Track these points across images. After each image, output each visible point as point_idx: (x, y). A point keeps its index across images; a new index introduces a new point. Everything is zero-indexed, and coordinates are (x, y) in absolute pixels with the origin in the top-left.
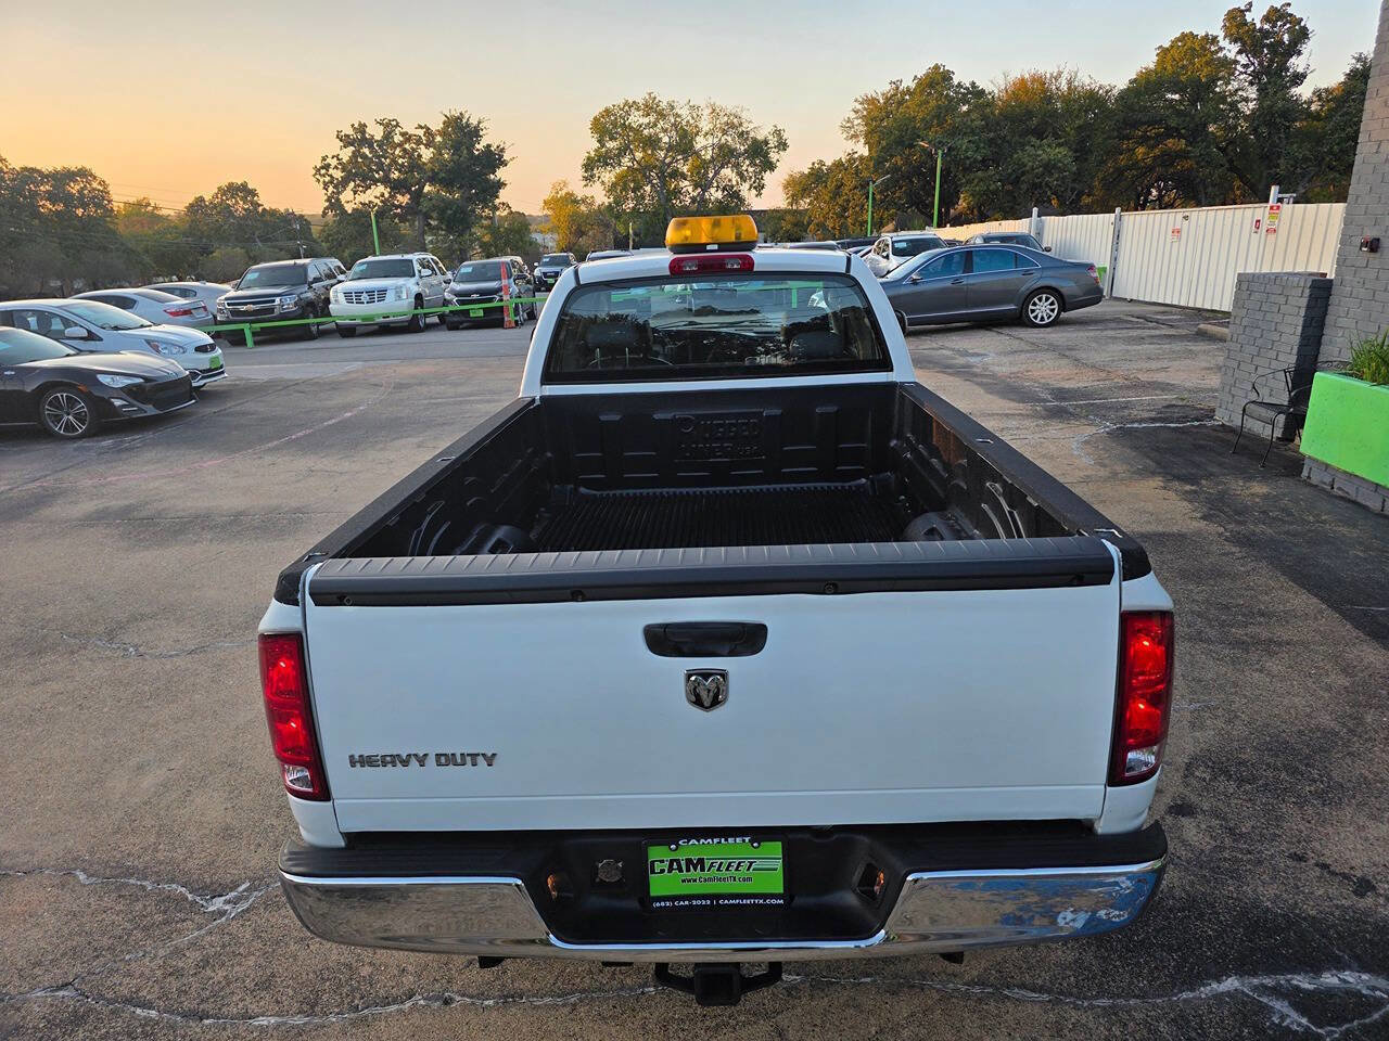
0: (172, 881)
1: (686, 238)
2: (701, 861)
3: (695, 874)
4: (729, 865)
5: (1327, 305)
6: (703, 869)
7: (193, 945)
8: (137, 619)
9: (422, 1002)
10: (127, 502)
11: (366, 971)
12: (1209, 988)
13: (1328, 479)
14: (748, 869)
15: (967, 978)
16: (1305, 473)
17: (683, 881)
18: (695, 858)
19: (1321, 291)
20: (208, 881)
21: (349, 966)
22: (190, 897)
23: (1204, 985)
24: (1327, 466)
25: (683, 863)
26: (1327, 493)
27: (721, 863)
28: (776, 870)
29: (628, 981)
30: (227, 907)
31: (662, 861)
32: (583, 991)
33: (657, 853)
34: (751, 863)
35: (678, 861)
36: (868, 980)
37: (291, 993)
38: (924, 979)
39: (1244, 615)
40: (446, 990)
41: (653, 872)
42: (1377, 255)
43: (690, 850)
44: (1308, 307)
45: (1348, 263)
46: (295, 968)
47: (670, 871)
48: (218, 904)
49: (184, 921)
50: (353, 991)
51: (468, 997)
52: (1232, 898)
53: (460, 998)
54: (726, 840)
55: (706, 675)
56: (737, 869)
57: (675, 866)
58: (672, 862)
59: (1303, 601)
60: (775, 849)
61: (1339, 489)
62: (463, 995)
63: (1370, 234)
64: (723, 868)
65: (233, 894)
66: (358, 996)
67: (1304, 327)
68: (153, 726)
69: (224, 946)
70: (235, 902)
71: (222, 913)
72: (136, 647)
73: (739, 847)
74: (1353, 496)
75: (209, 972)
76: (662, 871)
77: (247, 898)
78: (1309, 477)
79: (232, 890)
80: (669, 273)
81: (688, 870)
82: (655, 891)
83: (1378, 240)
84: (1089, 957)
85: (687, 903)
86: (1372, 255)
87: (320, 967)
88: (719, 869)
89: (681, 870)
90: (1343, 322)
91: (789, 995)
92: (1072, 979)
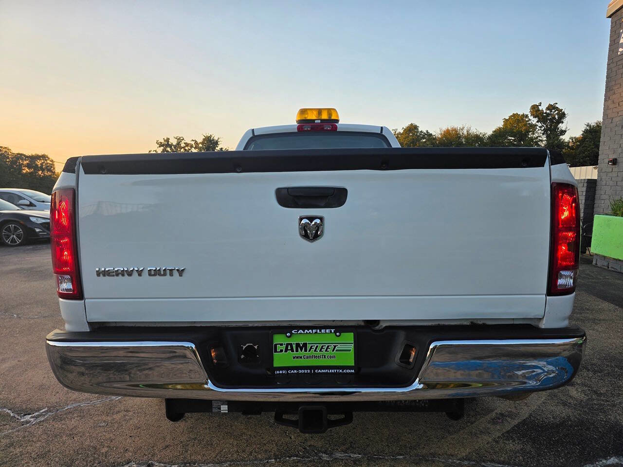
0: (5, 407)
1: (305, 118)
2: (305, 345)
3: (301, 353)
4: (322, 348)
5: (595, 190)
6: (306, 350)
7: (6, 436)
8: (22, 305)
9: (135, 466)
10: (31, 266)
11: (104, 450)
12: (601, 462)
13: (606, 264)
14: (333, 351)
15: (459, 457)
16: (594, 262)
17: (294, 358)
18: (301, 343)
19: (592, 184)
20: (24, 407)
21: (95, 448)
22: (12, 415)
23: (598, 461)
24: (605, 257)
25: (294, 346)
26: (607, 269)
27: (317, 346)
28: (350, 350)
29: (259, 456)
30: (32, 420)
31: (281, 345)
32: (233, 461)
33: (279, 339)
34: (335, 346)
35: (291, 345)
36: (401, 457)
37: (57, 459)
38: (434, 457)
39: (579, 310)
40: (151, 459)
41: (276, 351)
42: (616, 166)
43: (299, 338)
44: (587, 191)
45: (603, 171)
46: (63, 448)
47: (286, 351)
48: (28, 418)
49: (5, 425)
50: (94, 459)
51: (162, 463)
52: (604, 421)
53: (158, 464)
54: (320, 331)
55: (311, 219)
56: (326, 351)
57: (289, 348)
58: (287, 345)
59: (605, 305)
60: (349, 337)
61: (612, 267)
62: (160, 463)
63: (612, 157)
64: (318, 350)
65: (37, 413)
66: (97, 462)
67: (585, 200)
68: (16, 344)
69: (24, 437)
70: (36, 417)
71: (27, 422)
72: (18, 315)
73: (328, 337)
74: (619, 270)
75: (12, 449)
76: (281, 351)
77: (44, 415)
78: (596, 264)
79: (36, 411)
80: (297, 131)
81: (297, 351)
82: (276, 364)
83: (616, 159)
84: (528, 448)
85: (295, 371)
86: (614, 166)
87: (78, 448)
88: (315, 351)
89: (293, 351)
90: (603, 197)
91: (355, 463)
92: (521, 458)
